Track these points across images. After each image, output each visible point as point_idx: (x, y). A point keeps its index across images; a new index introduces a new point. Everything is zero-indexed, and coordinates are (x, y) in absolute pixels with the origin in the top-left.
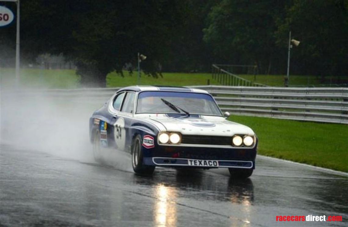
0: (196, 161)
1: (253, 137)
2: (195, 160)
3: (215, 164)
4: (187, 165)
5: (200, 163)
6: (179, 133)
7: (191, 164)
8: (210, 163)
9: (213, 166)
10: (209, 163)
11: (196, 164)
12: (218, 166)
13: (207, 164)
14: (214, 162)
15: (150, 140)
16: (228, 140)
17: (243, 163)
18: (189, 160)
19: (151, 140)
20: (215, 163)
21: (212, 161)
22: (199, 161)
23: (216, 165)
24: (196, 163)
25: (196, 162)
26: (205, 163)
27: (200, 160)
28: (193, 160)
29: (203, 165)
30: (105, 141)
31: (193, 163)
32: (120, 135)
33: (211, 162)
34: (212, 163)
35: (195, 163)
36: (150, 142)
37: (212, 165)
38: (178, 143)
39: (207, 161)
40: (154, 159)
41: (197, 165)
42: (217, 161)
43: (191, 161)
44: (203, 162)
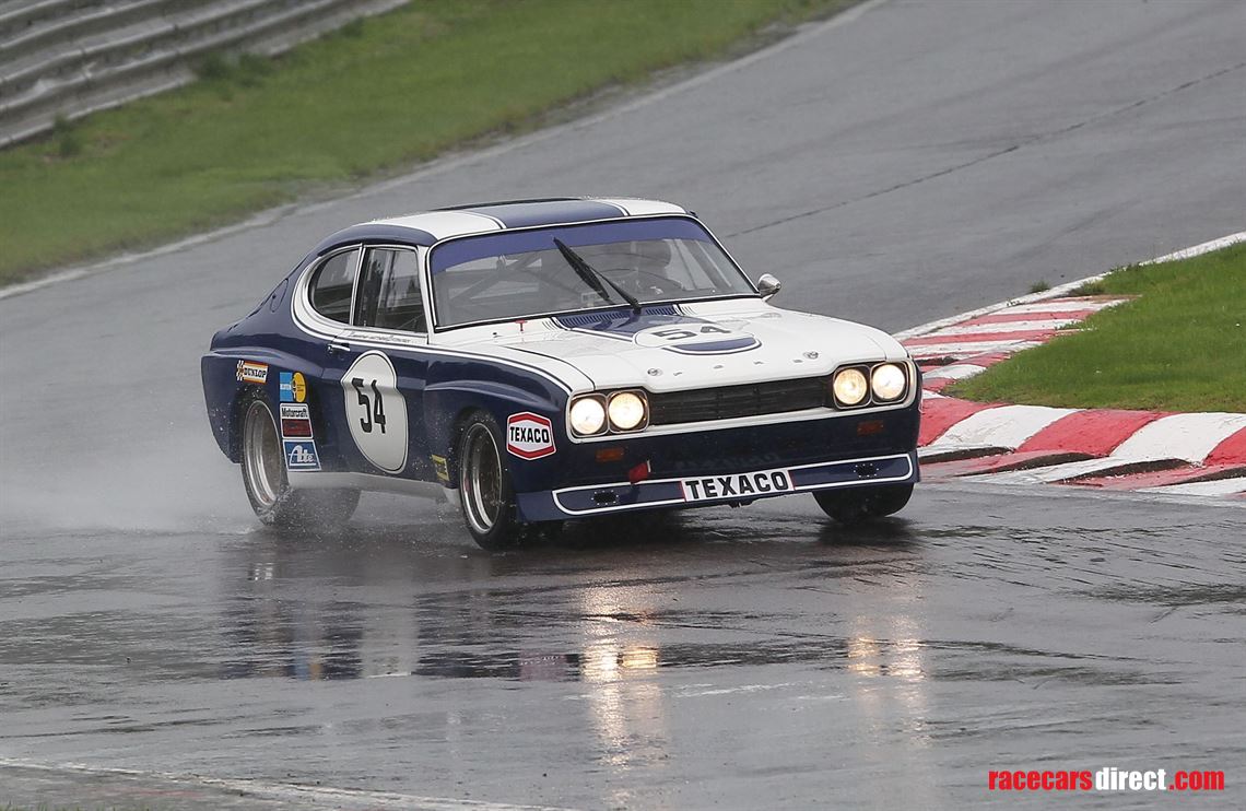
1: (901, 366)
3: (781, 483)
6: (639, 391)
8: (763, 483)
9: (773, 490)
10: (758, 483)
12: (791, 488)
15: (537, 430)
16: (817, 389)
18: (683, 480)
19: (541, 427)
20: (778, 478)
21: (768, 473)
22: (720, 480)
25: (709, 485)
27: (724, 478)
30: (305, 446)
31: (700, 488)
32: (381, 419)
34: (770, 481)
36: (539, 436)
38: (640, 426)
39: (750, 476)
40: (561, 495)
41: (715, 494)
42: (785, 471)
43: (693, 484)
44: (735, 479)
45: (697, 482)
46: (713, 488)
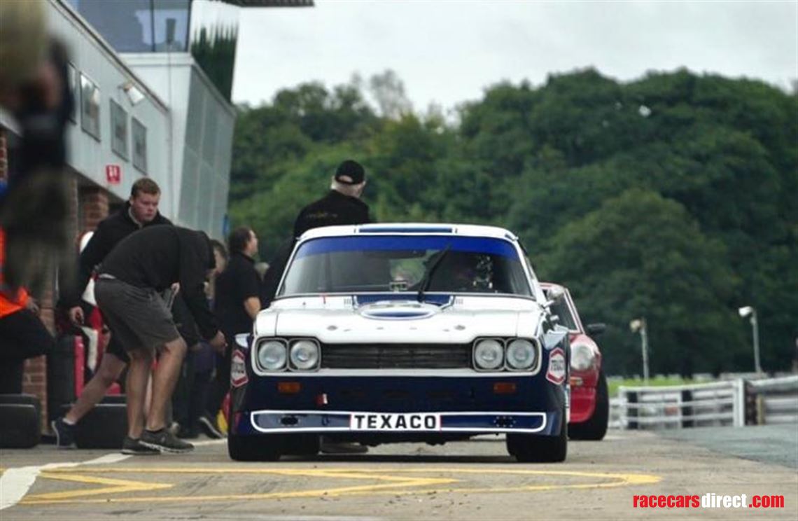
0: (375, 417)
2: (371, 414)
4: (346, 429)
5: (386, 421)
6: (313, 339)
7: (359, 426)
8: (416, 422)
9: (423, 428)
10: (412, 422)
12: (438, 428)
13: (404, 425)
14: (426, 419)
15: (240, 364)
17: (514, 417)
18: (353, 414)
19: (241, 361)
20: (430, 421)
21: (423, 415)
22: (383, 417)
23: (434, 426)
24: (375, 421)
25: (373, 419)
26: (401, 422)
27: (386, 415)
28: (367, 414)
29: (393, 429)
31: (365, 422)
33: (419, 418)
34: (422, 422)
35: (370, 421)
37: (419, 426)
38: (314, 368)
39: (407, 416)
40: (256, 417)
41: (375, 427)
42: (437, 415)
43: (360, 418)
44: (394, 418)
45: (363, 417)
46: (375, 422)
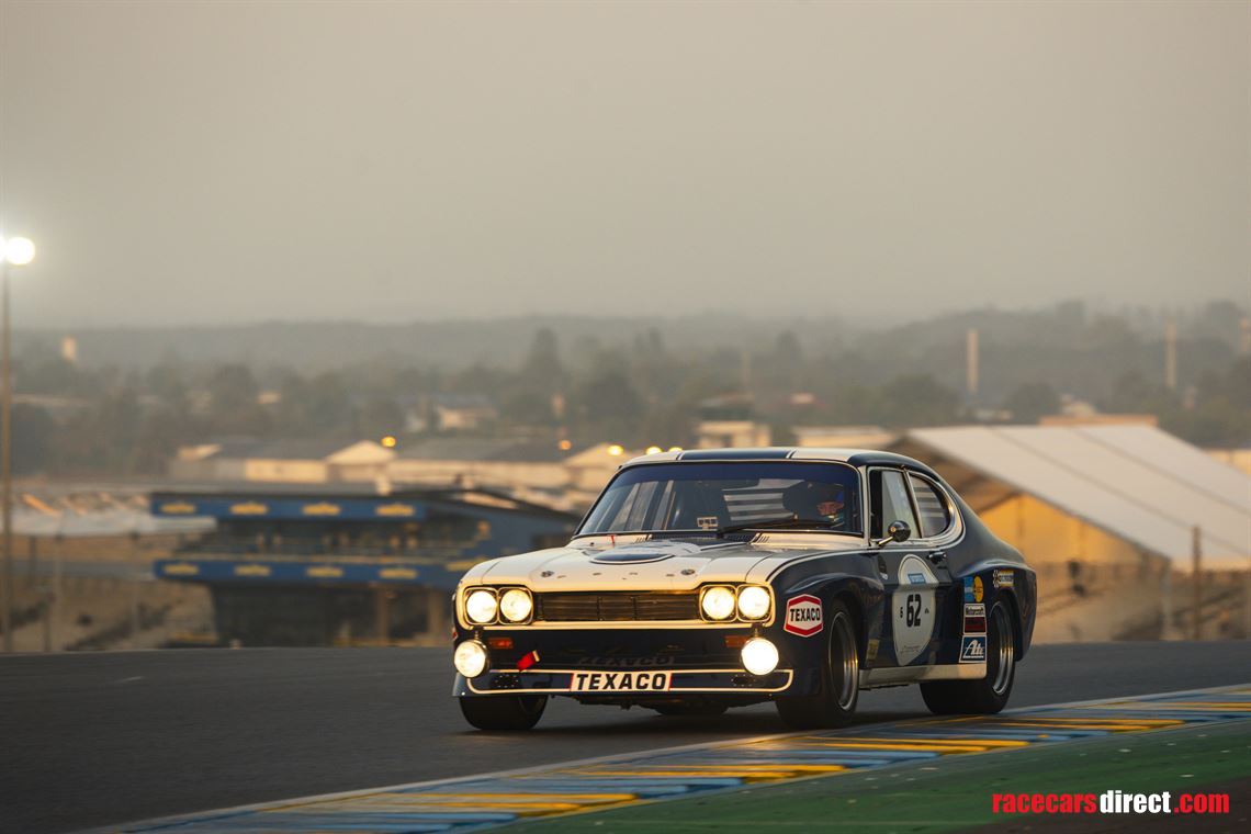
0: (599, 676)
2: (596, 673)
3: (659, 684)
4: (567, 690)
5: (610, 681)
7: (581, 687)
9: (650, 689)
10: (638, 682)
11: (595, 685)
12: (667, 688)
13: (629, 686)
14: (655, 678)
18: (576, 673)
20: (659, 680)
22: (608, 676)
23: (662, 686)
24: (598, 682)
26: (627, 682)
27: (612, 675)
28: (591, 673)
29: (617, 690)
31: (587, 682)
34: (650, 682)
35: (593, 682)
37: (646, 686)
39: (635, 675)
42: (668, 674)
44: (620, 676)
